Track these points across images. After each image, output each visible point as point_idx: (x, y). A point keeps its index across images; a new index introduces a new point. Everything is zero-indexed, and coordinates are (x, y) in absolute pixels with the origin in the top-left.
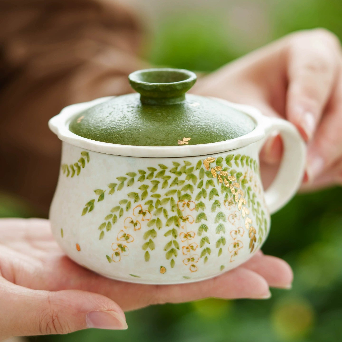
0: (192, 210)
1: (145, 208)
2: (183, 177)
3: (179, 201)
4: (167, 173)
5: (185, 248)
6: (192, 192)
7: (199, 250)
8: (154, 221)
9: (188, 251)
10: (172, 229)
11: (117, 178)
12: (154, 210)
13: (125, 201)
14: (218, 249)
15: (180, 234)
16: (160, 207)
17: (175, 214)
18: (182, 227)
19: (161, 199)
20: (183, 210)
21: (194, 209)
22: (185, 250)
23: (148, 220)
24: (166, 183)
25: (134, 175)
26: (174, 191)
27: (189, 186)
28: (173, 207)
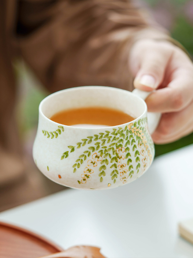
0: (123, 152)
1: (99, 154)
2: (118, 136)
3: (117, 148)
4: (110, 135)
5: (121, 173)
6: (123, 143)
7: (128, 173)
8: (104, 161)
9: (123, 174)
10: (114, 164)
11: (82, 140)
12: (104, 155)
13: (87, 152)
14: (137, 170)
15: (119, 166)
16: (106, 153)
17: (115, 155)
18: (119, 162)
19: (107, 149)
20: (119, 153)
21: (124, 151)
22: (121, 174)
23: (101, 160)
24: (109, 140)
25: (92, 137)
26: (114, 144)
27: (122, 140)
28: (114, 152)
